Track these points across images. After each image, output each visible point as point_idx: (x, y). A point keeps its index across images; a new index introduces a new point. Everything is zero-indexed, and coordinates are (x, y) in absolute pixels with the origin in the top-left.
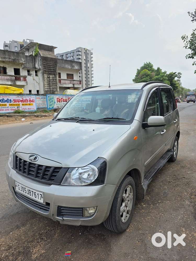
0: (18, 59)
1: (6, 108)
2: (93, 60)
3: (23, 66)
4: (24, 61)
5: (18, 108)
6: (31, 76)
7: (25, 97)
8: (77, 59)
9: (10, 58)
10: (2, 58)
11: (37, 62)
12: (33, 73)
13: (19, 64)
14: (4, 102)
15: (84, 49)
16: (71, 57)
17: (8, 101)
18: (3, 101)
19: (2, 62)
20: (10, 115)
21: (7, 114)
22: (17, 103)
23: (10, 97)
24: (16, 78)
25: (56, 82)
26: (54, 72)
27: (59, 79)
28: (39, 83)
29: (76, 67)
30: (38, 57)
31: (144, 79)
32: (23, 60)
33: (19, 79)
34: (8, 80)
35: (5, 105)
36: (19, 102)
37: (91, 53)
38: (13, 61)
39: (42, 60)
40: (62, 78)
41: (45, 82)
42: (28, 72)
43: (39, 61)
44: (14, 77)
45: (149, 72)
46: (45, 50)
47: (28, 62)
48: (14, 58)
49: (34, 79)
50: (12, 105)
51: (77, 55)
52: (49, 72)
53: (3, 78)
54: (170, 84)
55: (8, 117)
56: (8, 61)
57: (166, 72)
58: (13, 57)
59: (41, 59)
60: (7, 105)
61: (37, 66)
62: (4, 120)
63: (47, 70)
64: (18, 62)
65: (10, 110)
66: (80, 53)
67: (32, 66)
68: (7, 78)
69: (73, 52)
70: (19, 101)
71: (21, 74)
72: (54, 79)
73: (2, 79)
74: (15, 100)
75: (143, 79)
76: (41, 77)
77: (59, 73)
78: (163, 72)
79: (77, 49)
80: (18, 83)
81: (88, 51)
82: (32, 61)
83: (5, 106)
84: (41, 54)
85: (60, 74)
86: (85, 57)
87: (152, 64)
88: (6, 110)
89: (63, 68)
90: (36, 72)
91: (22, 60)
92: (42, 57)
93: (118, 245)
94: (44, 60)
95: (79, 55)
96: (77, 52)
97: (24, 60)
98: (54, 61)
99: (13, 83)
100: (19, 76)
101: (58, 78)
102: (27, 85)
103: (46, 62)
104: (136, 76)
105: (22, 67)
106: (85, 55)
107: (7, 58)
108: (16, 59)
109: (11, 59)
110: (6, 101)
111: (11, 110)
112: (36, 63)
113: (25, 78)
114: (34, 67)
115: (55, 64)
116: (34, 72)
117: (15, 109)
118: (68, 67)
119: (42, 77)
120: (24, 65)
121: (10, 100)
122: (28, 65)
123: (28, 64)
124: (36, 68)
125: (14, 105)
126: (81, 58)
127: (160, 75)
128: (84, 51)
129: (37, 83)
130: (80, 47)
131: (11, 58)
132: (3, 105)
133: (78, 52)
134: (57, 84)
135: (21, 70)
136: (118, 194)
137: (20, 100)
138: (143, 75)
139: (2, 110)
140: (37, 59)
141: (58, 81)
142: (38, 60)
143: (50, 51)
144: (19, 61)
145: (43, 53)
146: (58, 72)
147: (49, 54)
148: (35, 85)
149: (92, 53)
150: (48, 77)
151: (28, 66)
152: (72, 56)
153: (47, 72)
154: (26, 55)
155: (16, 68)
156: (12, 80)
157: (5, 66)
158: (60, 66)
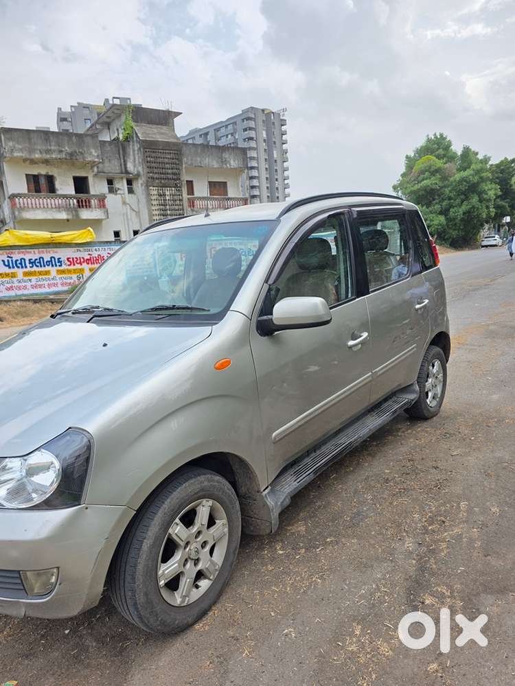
0: (81, 153)
1: (48, 282)
2: (286, 141)
3: (95, 169)
4: (98, 156)
5: (79, 278)
6: (116, 194)
7: (96, 250)
8: (244, 140)
9: (61, 151)
10: (41, 153)
11: (132, 157)
12: (122, 185)
13: (85, 165)
14: (44, 266)
15: (263, 110)
16: (230, 136)
17: (54, 263)
18: (40, 262)
19: (43, 163)
20: (58, 299)
21: (51, 297)
22: (78, 266)
23: (56, 252)
24: (78, 202)
25: (181, 207)
26: (174, 179)
27: (188, 199)
28: (139, 212)
29: (232, 162)
30: (133, 142)
31: (425, 181)
32: (93, 155)
33: (88, 204)
34: (59, 208)
35: (47, 273)
36: (81, 264)
37: (282, 120)
38: (68, 157)
39: (142, 149)
40: (197, 194)
41: (154, 208)
42: (108, 184)
43: (136, 152)
44: (75, 201)
45: (439, 163)
46: (149, 123)
47: (107, 157)
48: (72, 150)
49: (124, 203)
50: (63, 272)
51: (245, 130)
52: (163, 181)
53: (47, 204)
54: (501, 191)
55: (53, 303)
56: (56, 159)
57: (489, 158)
58: (69, 147)
59: (140, 148)
60: (52, 272)
61: (130, 167)
62: (42, 310)
63: (156, 176)
64: (82, 160)
65: (59, 285)
66: (252, 124)
67: (117, 168)
68: (57, 204)
69: (232, 122)
70: (82, 260)
71: (92, 192)
72: (175, 197)
73: (44, 207)
74: (71, 260)
75: (423, 183)
76: (143, 194)
77: (187, 181)
78: (481, 160)
79: (244, 112)
80: (85, 214)
81: (272, 118)
82: (118, 156)
83: (47, 277)
84: (139, 135)
85: (190, 184)
86: (264, 133)
87: (448, 139)
88: (49, 285)
89: (198, 166)
90: (129, 182)
91: (91, 153)
92: (143, 141)
93: (150, 669)
94: (147, 150)
95: (251, 129)
96: (243, 120)
97: (96, 154)
98: (174, 150)
99: (73, 216)
100: (86, 195)
101: (185, 196)
102: (108, 218)
103: (153, 155)
104: (403, 175)
105: (93, 171)
106: (265, 128)
107: (54, 151)
108: (76, 152)
109: (64, 153)
110: (50, 263)
111: (62, 284)
112: (128, 160)
113: (102, 199)
114: (124, 171)
115: (178, 159)
116: (123, 183)
117: (72, 281)
118: (211, 164)
119: (144, 196)
120: (98, 167)
121: (59, 259)
122: (109, 166)
123: (107, 164)
124: (130, 173)
125: (69, 271)
126: (254, 136)
127: (470, 167)
128: (261, 117)
129: (133, 210)
130: (252, 108)
131: (63, 149)
132: (40, 273)
133: (245, 122)
134: (185, 211)
135: (91, 180)
136: (145, 528)
137: (83, 258)
138: (422, 172)
139: (40, 286)
140: (131, 147)
141: (186, 203)
142: (134, 151)
143: (162, 124)
144: (84, 158)
145: (144, 132)
146: (185, 177)
147: (162, 134)
148: (127, 216)
149: (285, 120)
150: (160, 195)
151: (109, 168)
152: (232, 134)
153: (157, 181)
154: (100, 139)
155: (78, 175)
156: (70, 208)
157: (50, 174)
158: (189, 163)
